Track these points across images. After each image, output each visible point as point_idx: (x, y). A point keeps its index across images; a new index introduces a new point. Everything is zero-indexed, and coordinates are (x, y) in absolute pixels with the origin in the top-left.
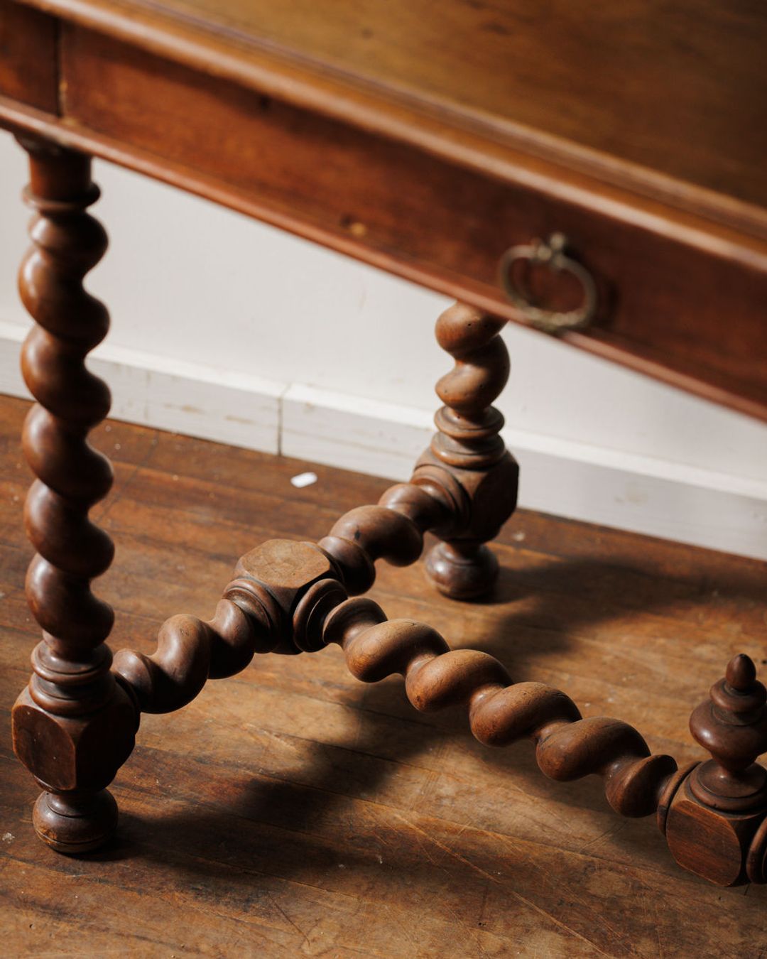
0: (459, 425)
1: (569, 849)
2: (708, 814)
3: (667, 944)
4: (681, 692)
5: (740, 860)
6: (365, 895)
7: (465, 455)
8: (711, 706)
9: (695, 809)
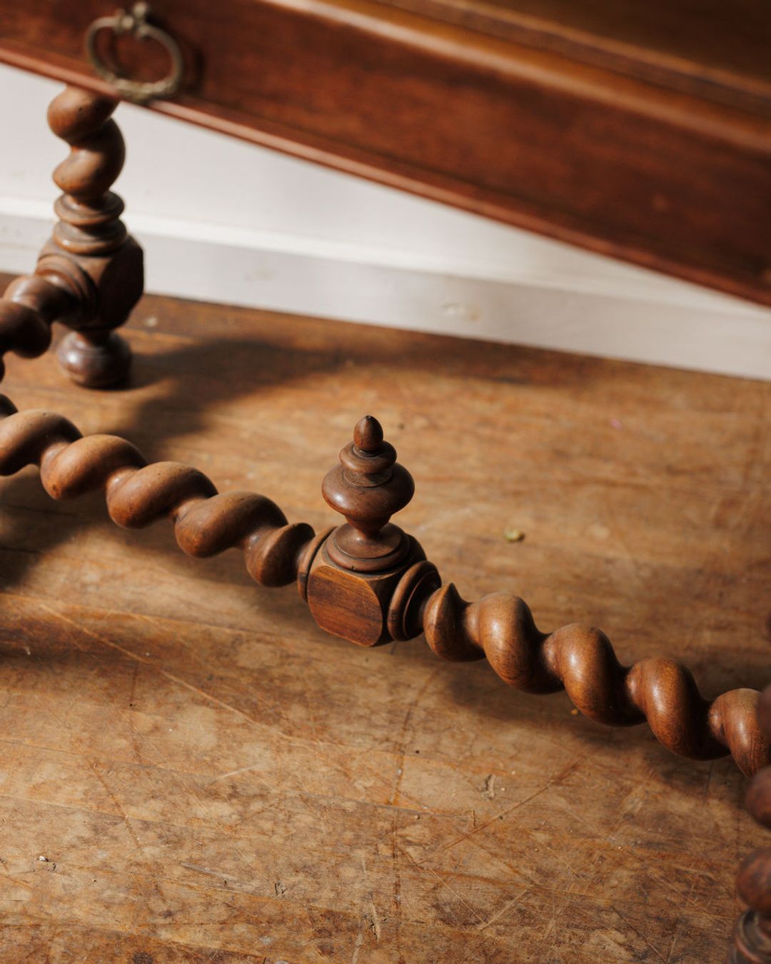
0: (80, 213)
1: (216, 624)
2: (346, 577)
3: (318, 708)
4: (320, 462)
5: (381, 619)
6: (15, 687)
7: (87, 242)
8: (342, 470)
9: (333, 573)
